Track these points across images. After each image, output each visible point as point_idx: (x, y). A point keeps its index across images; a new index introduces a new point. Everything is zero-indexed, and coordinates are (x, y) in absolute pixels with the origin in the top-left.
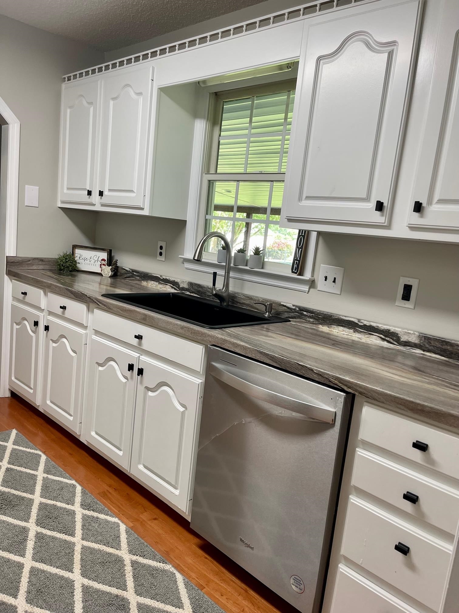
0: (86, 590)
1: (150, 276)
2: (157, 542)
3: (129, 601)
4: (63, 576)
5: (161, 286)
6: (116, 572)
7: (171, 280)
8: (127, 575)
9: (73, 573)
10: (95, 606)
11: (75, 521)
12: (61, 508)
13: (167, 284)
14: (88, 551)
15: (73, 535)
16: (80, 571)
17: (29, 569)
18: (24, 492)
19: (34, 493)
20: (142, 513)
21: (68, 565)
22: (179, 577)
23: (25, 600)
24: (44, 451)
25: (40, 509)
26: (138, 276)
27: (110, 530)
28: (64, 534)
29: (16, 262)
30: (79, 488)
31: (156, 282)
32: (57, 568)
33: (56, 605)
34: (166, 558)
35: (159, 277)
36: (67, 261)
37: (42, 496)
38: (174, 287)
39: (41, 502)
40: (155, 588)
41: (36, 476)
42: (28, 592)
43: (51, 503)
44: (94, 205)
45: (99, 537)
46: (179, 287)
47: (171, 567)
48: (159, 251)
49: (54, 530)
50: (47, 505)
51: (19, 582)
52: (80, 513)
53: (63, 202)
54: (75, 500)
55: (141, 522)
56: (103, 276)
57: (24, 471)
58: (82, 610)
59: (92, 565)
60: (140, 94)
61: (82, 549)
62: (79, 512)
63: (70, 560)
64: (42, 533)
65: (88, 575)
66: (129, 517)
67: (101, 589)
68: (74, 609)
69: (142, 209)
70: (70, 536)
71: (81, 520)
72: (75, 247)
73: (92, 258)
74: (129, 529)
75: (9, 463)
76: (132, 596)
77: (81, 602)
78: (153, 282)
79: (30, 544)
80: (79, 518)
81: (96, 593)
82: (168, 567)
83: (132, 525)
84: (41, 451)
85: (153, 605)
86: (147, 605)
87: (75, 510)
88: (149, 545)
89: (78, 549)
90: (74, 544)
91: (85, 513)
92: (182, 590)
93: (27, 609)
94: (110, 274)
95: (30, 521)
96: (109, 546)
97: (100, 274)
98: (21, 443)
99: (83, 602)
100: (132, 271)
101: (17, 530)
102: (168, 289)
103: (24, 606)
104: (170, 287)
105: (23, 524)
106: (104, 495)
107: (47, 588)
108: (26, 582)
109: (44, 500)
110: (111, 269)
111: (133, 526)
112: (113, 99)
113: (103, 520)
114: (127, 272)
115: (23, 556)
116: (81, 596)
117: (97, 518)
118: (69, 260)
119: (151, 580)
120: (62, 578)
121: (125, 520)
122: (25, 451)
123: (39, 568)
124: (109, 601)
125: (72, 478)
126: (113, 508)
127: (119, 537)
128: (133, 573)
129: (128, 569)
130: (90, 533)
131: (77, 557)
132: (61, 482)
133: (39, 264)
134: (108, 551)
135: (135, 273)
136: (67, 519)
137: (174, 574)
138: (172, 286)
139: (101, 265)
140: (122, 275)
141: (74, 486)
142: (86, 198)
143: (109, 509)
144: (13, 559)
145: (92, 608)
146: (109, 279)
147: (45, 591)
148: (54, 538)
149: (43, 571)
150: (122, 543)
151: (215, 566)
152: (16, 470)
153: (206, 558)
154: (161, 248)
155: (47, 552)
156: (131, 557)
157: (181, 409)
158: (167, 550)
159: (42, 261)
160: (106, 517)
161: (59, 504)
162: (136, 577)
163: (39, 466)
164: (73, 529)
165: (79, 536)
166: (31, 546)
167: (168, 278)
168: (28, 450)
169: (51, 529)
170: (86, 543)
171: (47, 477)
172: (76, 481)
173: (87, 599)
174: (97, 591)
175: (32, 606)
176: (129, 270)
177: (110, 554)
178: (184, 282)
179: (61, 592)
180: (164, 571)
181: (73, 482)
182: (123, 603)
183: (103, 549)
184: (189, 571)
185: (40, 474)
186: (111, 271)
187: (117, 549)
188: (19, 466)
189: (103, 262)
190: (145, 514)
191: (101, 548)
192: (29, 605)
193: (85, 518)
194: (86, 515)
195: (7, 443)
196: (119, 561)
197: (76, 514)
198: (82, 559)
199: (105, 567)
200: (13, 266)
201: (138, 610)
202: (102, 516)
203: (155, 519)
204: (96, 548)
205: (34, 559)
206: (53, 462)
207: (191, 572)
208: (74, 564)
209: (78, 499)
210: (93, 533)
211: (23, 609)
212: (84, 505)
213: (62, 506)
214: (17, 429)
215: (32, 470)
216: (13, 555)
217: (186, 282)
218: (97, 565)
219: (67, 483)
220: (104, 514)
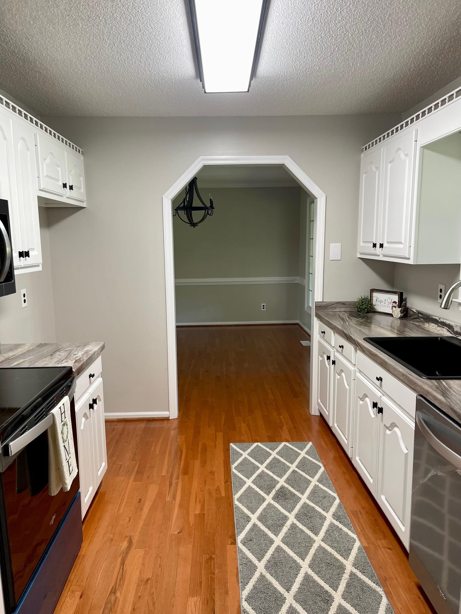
0: (307, 577)
1: (431, 318)
2: (381, 567)
3: (334, 599)
4: (296, 561)
5: (439, 328)
6: (335, 575)
7: (447, 323)
8: (342, 580)
9: (304, 561)
10: (307, 591)
11: (323, 525)
12: (317, 512)
13: (444, 327)
14: (322, 551)
15: (316, 534)
16: (309, 562)
17: (276, 546)
18: (297, 491)
19: (304, 494)
20: (380, 539)
21: (303, 554)
22: (385, 601)
23: (264, 565)
24: (325, 464)
25: (302, 507)
26: (422, 318)
27: (346, 542)
28: (311, 531)
29: (322, 306)
30: (337, 501)
31: (436, 324)
32: (295, 553)
33: (282, 578)
34: (383, 582)
35: (438, 319)
36: (363, 304)
37: (308, 498)
38: (450, 330)
39: (305, 502)
40: (359, 600)
41: (310, 482)
42: (269, 561)
43: (312, 506)
44: (379, 256)
45: (335, 544)
46: (453, 331)
47: (382, 591)
48: (440, 294)
49: (305, 526)
50: (308, 505)
51: (266, 552)
52: (329, 521)
53: (361, 254)
54: (331, 509)
55: (376, 547)
56: (393, 317)
57: (304, 475)
58: (297, 590)
59: (320, 561)
60: (407, 155)
61: (318, 547)
62: (329, 519)
63: (307, 551)
64: (296, 524)
65: (314, 568)
66: (367, 538)
67: (318, 582)
68: (292, 586)
69: (409, 259)
70: (314, 535)
71: (328, 526)
72: (372, 291)
73: (386, 300)
74: (362, 547)
75: (297, 467)
76: (338, 597)
77: (299, 584)
78: (433, 324)
79: (285, 529)
80: (327, 524)
81: (313, 582)
82: (380, 590)
83: (366, 545)
84: (323, 464)
85: (350, 611)
86: (346, 609)
87: (327, 517)
88: (373, 566)
89: (315, 546)
90: (314, 541)
91: (333, 522)
92: (381, 611)
93: (263, 572)
94: (399, 315)
95: (292, 513)
96: (339, 554)
97: (391, 315)
98: (311, 454)
99: (300, 584)
100: (418, 312)
101: (281, 517)
102: (445, 333)
103: (262, 569)
104: (446, 330)
105: (286, 513)
106: (355, 514)
107: (281, 564)
108: (271, 554)
109: (308, 502)
110: (400, 311)
111: (367, 547)
112: (390, 162)
113: (344, 532)
114: (414, 314)
115: (276, 535)
116: (301, 580)
117: (341, 529)
118: (365, 303)
119: (360, 593)
120: (295, 561)
121: (363, 540)
122: (311, 461)
123: (283, 548)
124: (319, 592)
125: (336, 492)
126: (357, 526)
127: (351, 550)
128: (348, 581)
129: (346, 577)
130: (330, 538)
131: (312, 551)
132: (327, 492)
133: (341, 307)
134: (336, 557)
135: (420, 315)
136: (318, 521)
137: (382, 597)
138: (448, 329)
139: (392, 307)
140: (411, 316)
141: (334, 499)
142: (372, 250)
143: (354, 526)
144: (269, 535)
145: (304, 592)
146: (399, 320)
147: (279, 565)
148: (302, 531)
149: (285, 552)
150: (351, 555)
151: (424, 608)
152: (299, 473)
153: (419, 598)
154: (441, 291)
155: (293, 540)
156: (352, 569)
157: (405, 451)
158: (386, 577)
159: (344, 305)
160: (348, 531)
161: (317, 508)
162: (348, 585)
163: (316, 475)
164: (319, 531)
165: (320, 537)
166: (285, 531)
167: (444, 321)
168: (314, 461)
169: (304, 524)
170: (323, 545)
171: (318, 485)
172: (338, 495)
173: (304, 584)
174: (314, 581)
175: (266, 571)
176: (416, 312)
177: (337, 560)
178: (457, 326)
179: (289, 570)
180: (375, 591)
181: (335, 495)
182: (328, 599)
183: (334, 554)
184: (397, 601)
185: (314, 481)
186: (400, 313)
187: (345, 559)
188: (302, 471)
189: (394, 304)
190: (383, 541)
191: (332, 553)
192: (265, 570)
193: (332, 525)
194: (333, 523)
195: (302, 451)
196: (342, 568)
197: (326, 520)
198: (315, 554)
199: (329, 567)
200: (320, 309)
201: (337, 609)
202: (345, 529)
203: (390, 549)
204: (329, 551)
205: (283, 541)
206: (327, 475)
207: (398, 602)
208: (307, 556)
209: (333, 509)
210: (332, 539)
211: (260, 571)
212: (336, 516)
213: (318, 510)
214: (313, 443)
215: (310, 476)
216: (270, 533)
217: (459, 326)
218: (324, 564)
219: (330, 494)
220: (348, 529)
